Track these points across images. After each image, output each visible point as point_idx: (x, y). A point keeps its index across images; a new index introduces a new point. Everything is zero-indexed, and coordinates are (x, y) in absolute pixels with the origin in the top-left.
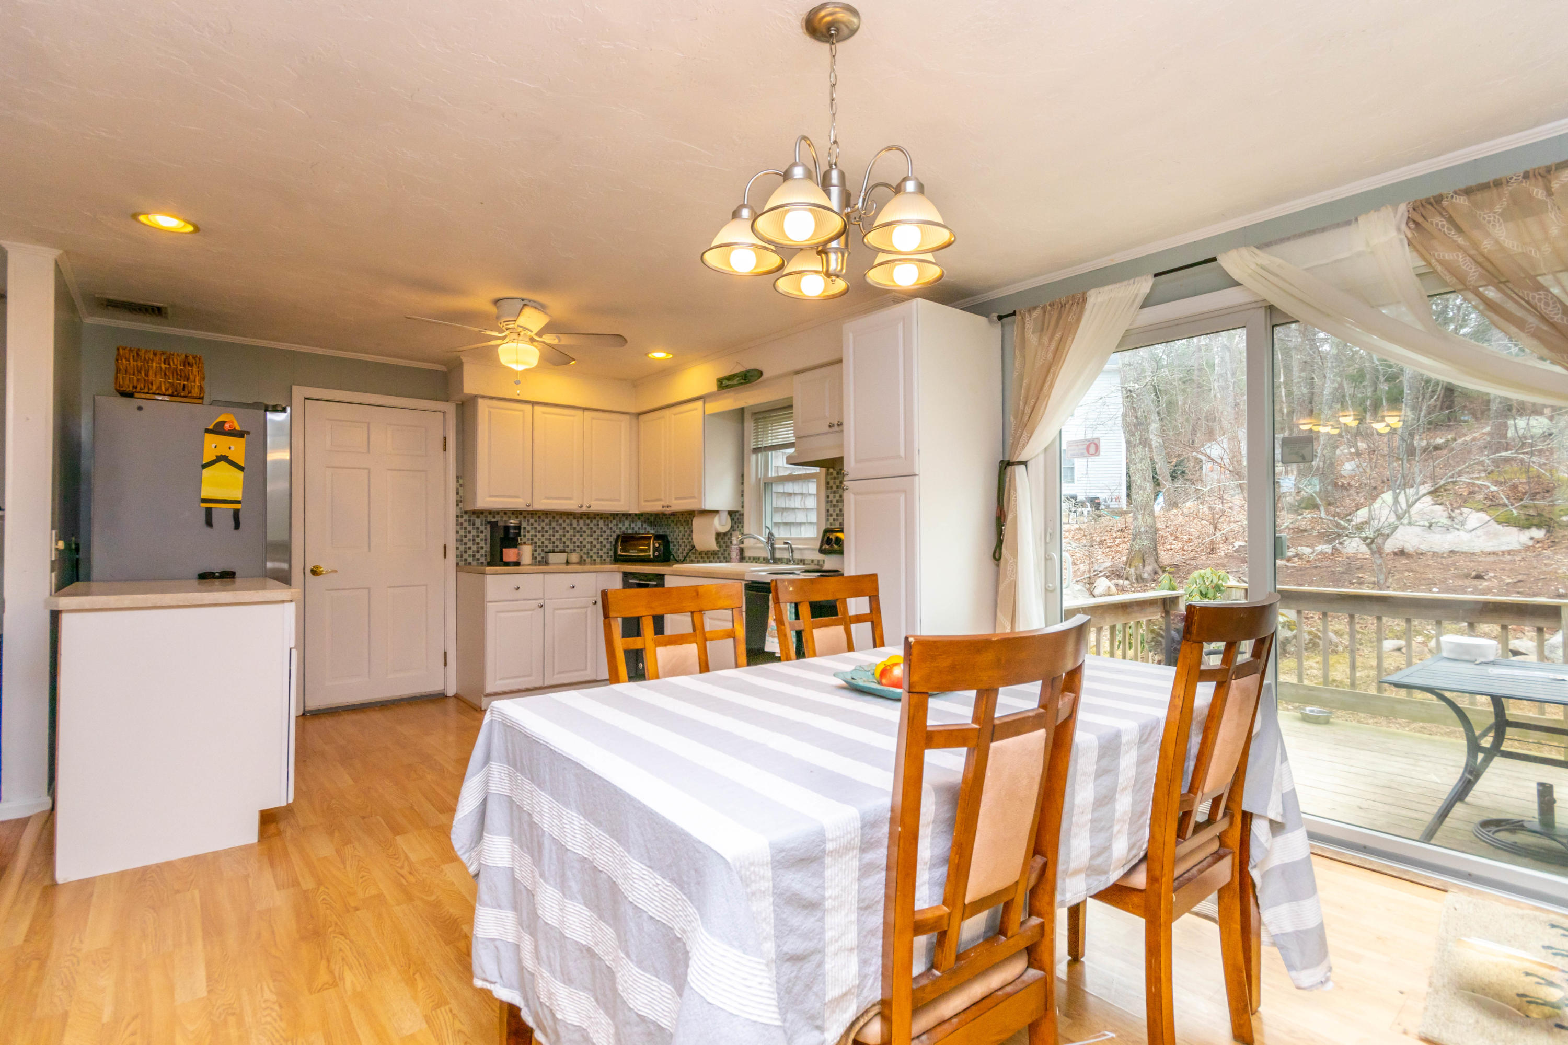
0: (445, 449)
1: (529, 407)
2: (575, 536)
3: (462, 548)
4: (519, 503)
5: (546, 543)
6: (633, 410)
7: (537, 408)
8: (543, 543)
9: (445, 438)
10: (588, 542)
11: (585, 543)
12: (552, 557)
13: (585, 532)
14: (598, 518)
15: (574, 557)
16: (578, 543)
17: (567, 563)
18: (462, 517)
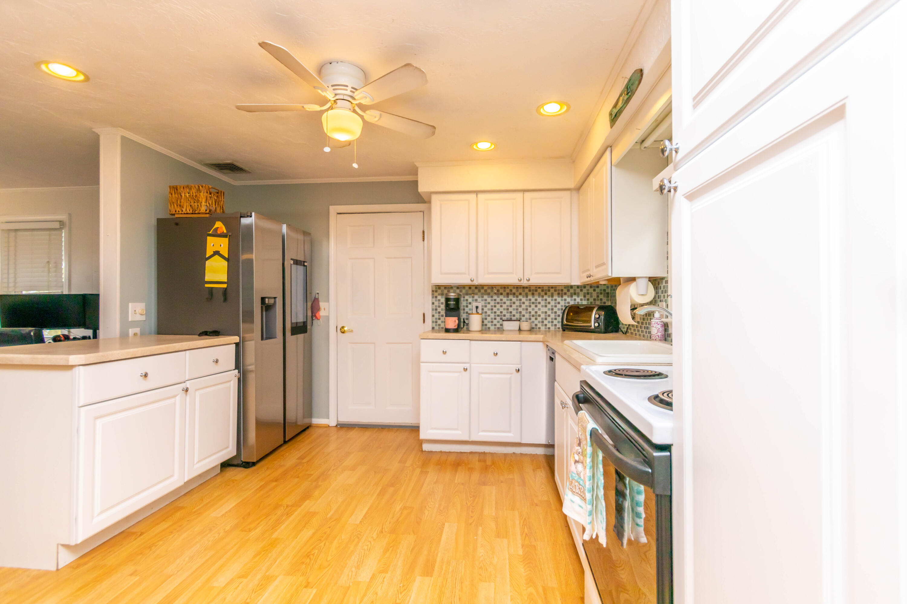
0: (424, 241)
1: (474, 196)
2: (530, 306)
3: (437, 316)
4: (465, 280)
5: (505, 312)
6: (572, 185)
7: (480, 196)
8: (501, 312)
9: (424, 232)
10: (542, 312)
11: (539, 313)
12: (507, 325)
13: (539, 303)
14: (552, 290)
15: (525, 326)
16: (533, 313)
17: (520, 330)
18: (436, 291)
